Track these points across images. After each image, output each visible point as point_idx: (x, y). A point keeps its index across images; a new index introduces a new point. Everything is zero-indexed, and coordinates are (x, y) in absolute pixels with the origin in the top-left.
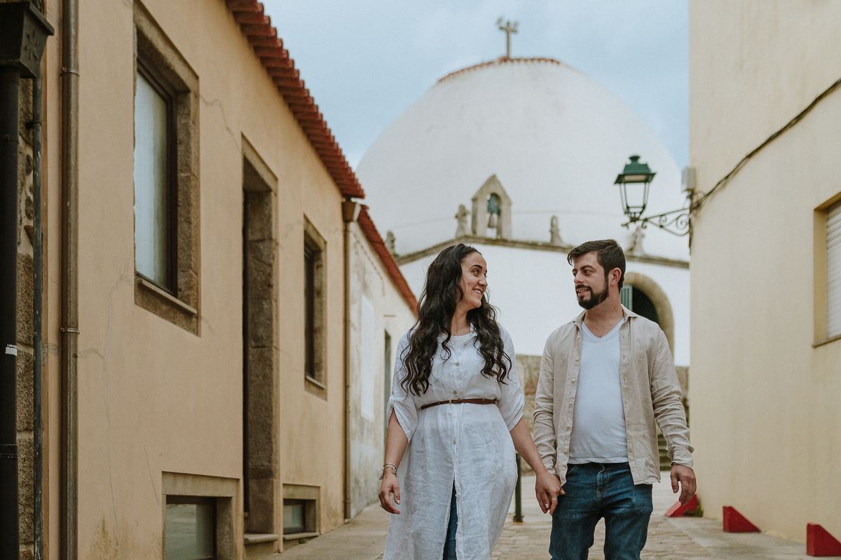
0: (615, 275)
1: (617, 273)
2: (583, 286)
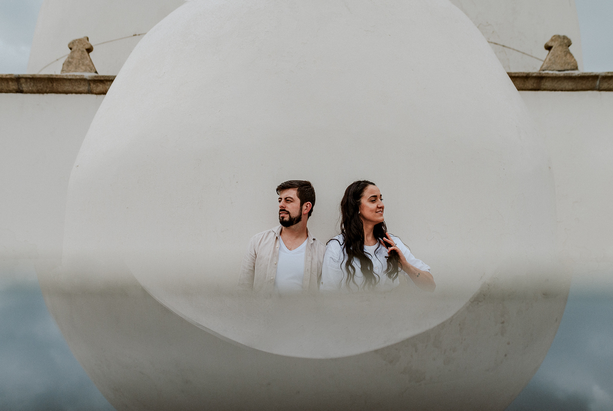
0: (307, 206)
1: (308, 205)
2: (284, 210)
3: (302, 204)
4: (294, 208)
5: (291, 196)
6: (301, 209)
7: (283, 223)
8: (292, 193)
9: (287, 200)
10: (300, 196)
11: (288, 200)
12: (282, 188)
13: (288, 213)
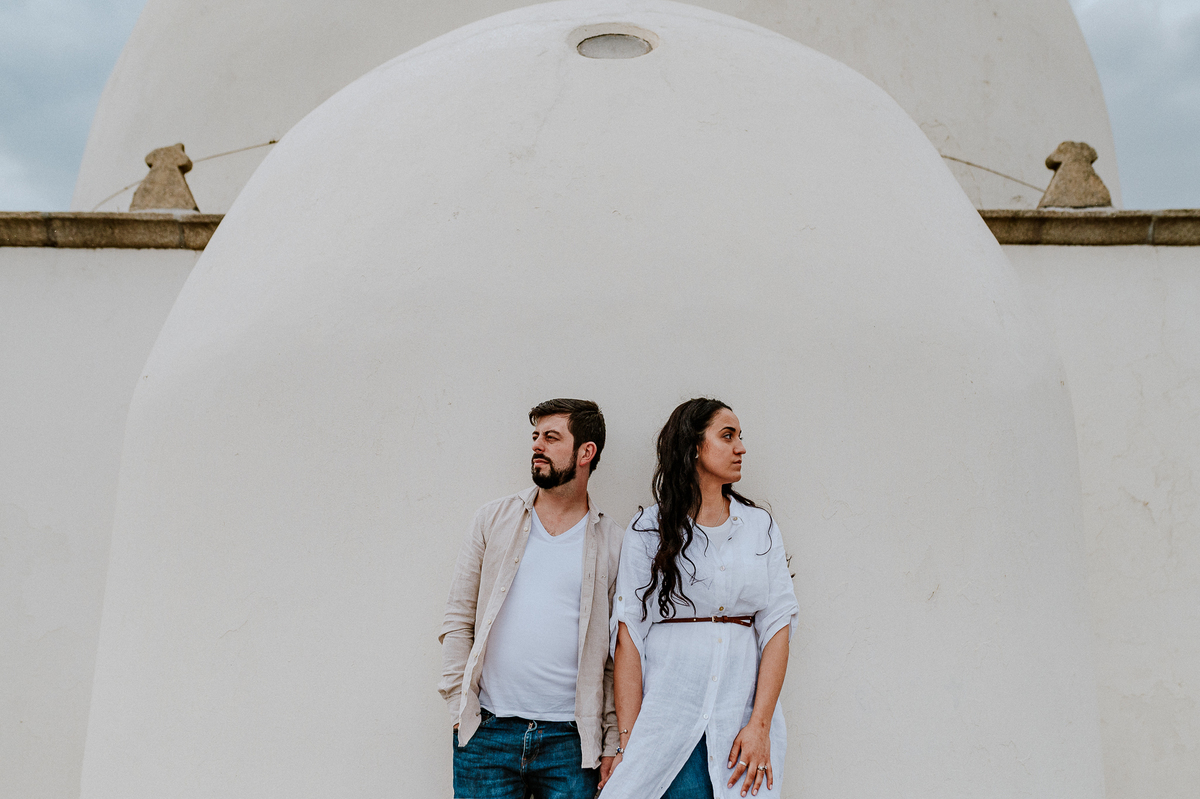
3: (577, 446)
4: (560, 454)
5: (557, 429)
6: (575, 456)
7: (538, 479)
8: (559, 423)
9: (548, 436)
10: (574, 430)
11: (550, 437)
12: (540, 413)
13: (549, 461)
